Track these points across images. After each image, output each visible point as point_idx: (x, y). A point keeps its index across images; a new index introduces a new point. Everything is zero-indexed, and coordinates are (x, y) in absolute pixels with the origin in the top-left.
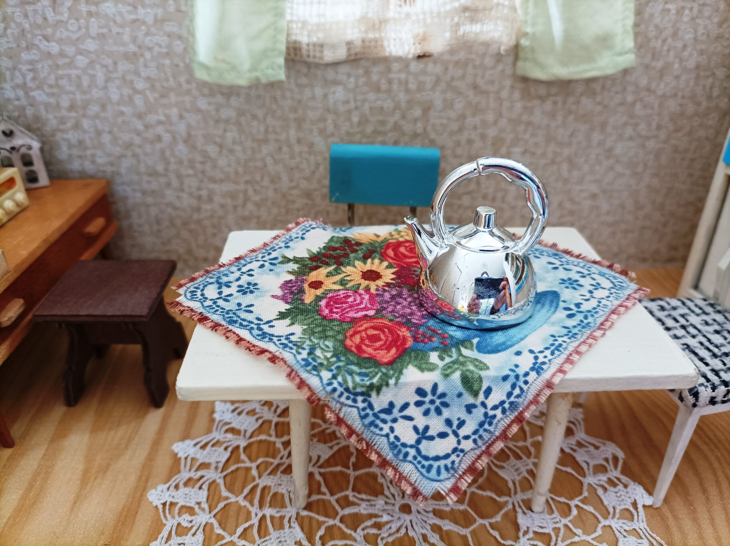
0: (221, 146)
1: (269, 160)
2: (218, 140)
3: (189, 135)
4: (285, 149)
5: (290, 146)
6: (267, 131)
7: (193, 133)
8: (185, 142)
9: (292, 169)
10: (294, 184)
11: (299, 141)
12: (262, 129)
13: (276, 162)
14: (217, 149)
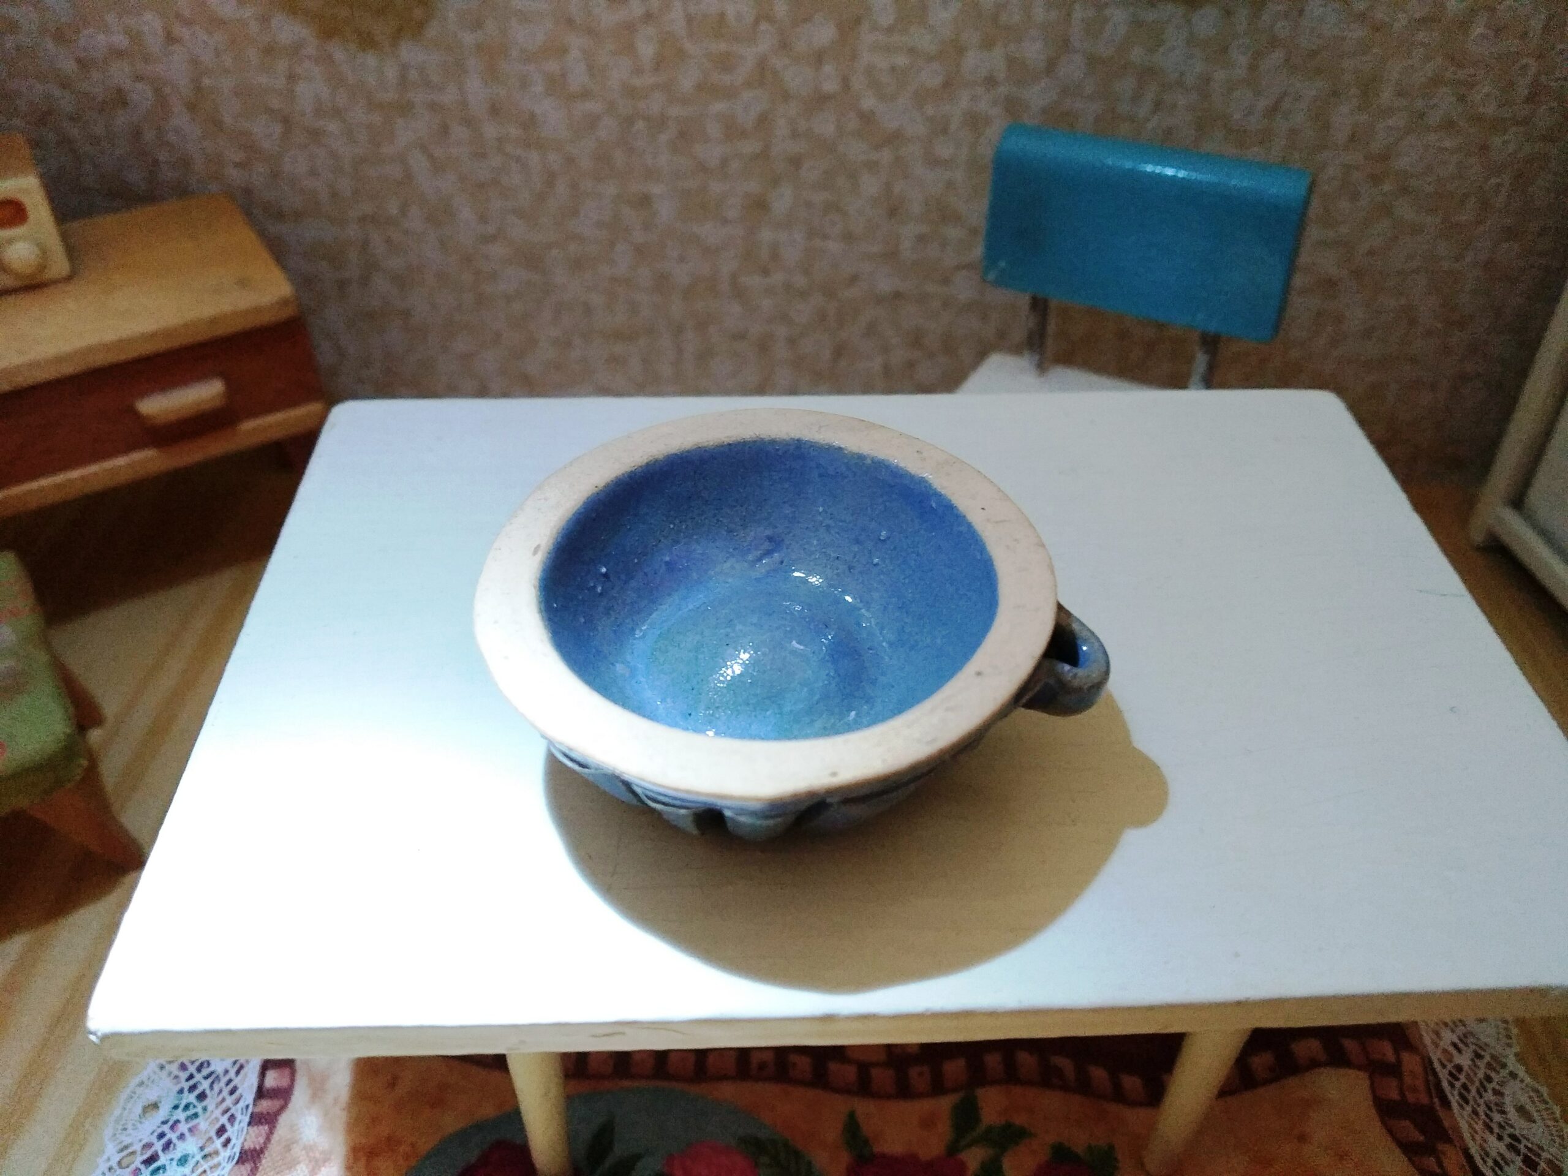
0: (286, 121)
1: (419, 163)
2: (275, 103)
3: (198, 89)
4: (459, 132)
5: (468, 122)
6: (403, 81)
7: (206, 81)
8: (191, 107)
9: (481, 186)
10: (491, 229)
11: (495, 110)
12: (391, 73)
13: (438, 167)
14: (278, 129)
